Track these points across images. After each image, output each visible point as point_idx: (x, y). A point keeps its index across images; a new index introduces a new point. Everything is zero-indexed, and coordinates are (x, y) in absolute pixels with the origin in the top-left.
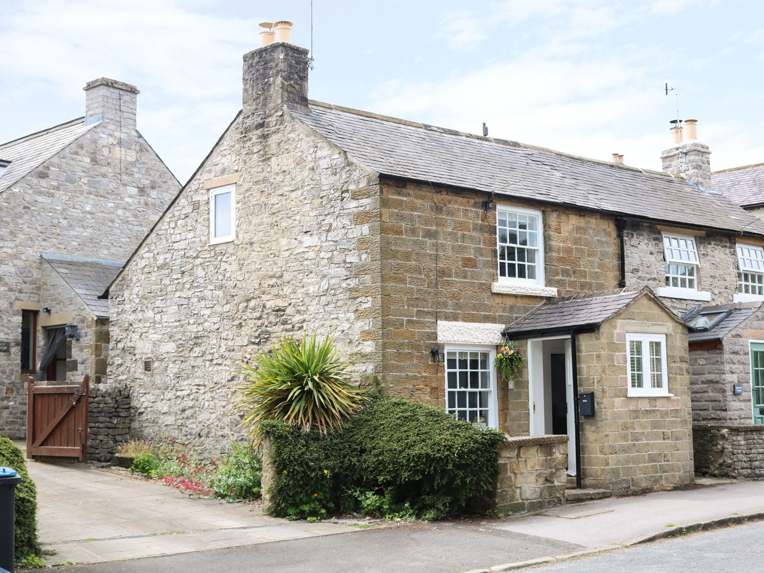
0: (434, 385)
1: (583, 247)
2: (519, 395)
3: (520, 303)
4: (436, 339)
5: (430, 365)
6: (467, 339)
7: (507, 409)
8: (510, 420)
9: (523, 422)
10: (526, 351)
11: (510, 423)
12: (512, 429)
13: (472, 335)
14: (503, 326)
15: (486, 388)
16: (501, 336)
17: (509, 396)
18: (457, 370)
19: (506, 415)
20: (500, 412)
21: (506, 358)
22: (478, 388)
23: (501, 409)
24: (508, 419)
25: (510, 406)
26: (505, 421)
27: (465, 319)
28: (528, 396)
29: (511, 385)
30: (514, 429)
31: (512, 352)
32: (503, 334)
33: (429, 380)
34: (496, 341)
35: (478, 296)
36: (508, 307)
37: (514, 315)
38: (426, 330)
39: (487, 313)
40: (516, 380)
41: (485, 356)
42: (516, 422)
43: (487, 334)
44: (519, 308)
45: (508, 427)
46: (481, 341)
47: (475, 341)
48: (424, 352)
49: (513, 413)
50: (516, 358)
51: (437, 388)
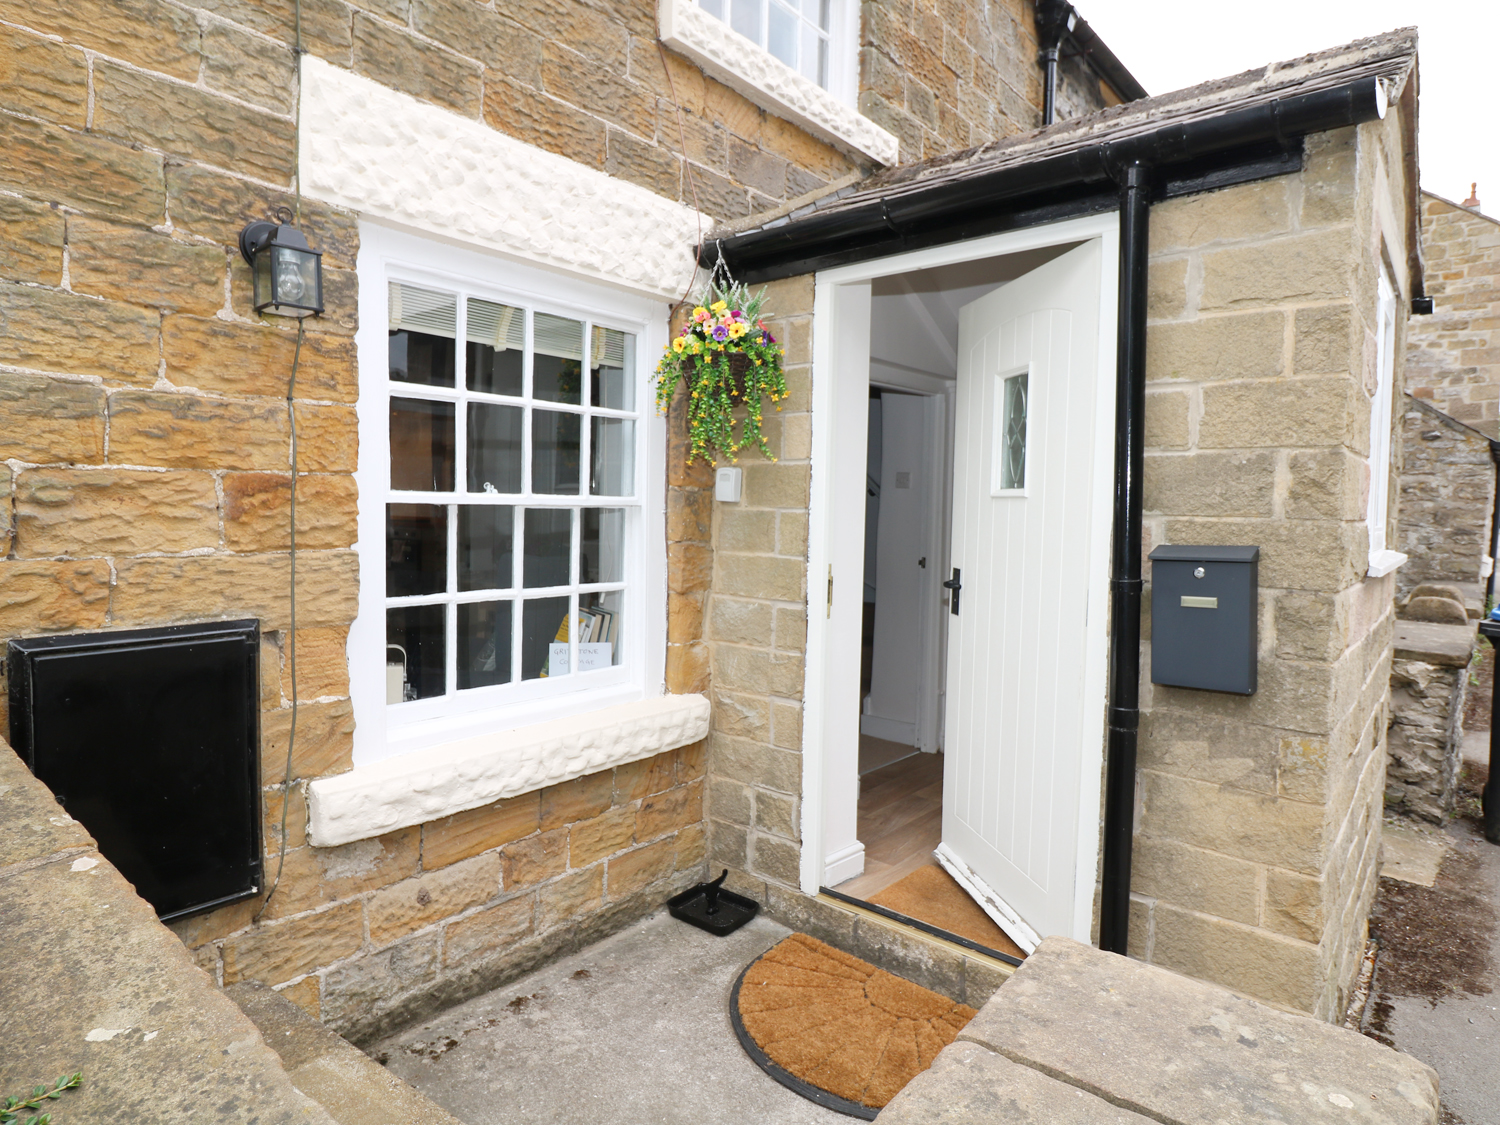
0: (264, 462)
1: (965, 41)
2: (758, 529)
3: (776, 146)
4: (290, 172)
5: (230, 332)
6: (515, 228)
7: (705, 585)
8: (716, 632)
9: (772, 651)
10: (803, 334)
11: (712, 645)
12: (723, 675)
13: (546, 216)
14: (707, 223)
15: (619, 493)
16: (691, 262)
17: (715, 532)
18: (459, 395)
19: (700, 612)
20: (676, 602)
21: (716, 355)
22: (576, 491)
23: (677, 586)
24: (707, 628)
25: (717, 574)
26: (695, 636)
27: (511, 118)
28: (806, 540)
29: (728, 483)
30: (732, 672)
31: (744, 327)
32: (705, 257)
33: (210, 429)
34: (668, 281)
35: (588, 27)
36: (727, 143)
37: (752, 191)
38: (200, 85)
39: (634, 136)
40: (749, 462)
41: (616, 340)
42: (742, 645)
43: (627, 236)
44: (770, 165)
45: (707, 662)
46: (595, 260)
47: (562, 249)
48: (168, 226)
49: (727, 602)
50: (759, 355)
51: (288, 484)
